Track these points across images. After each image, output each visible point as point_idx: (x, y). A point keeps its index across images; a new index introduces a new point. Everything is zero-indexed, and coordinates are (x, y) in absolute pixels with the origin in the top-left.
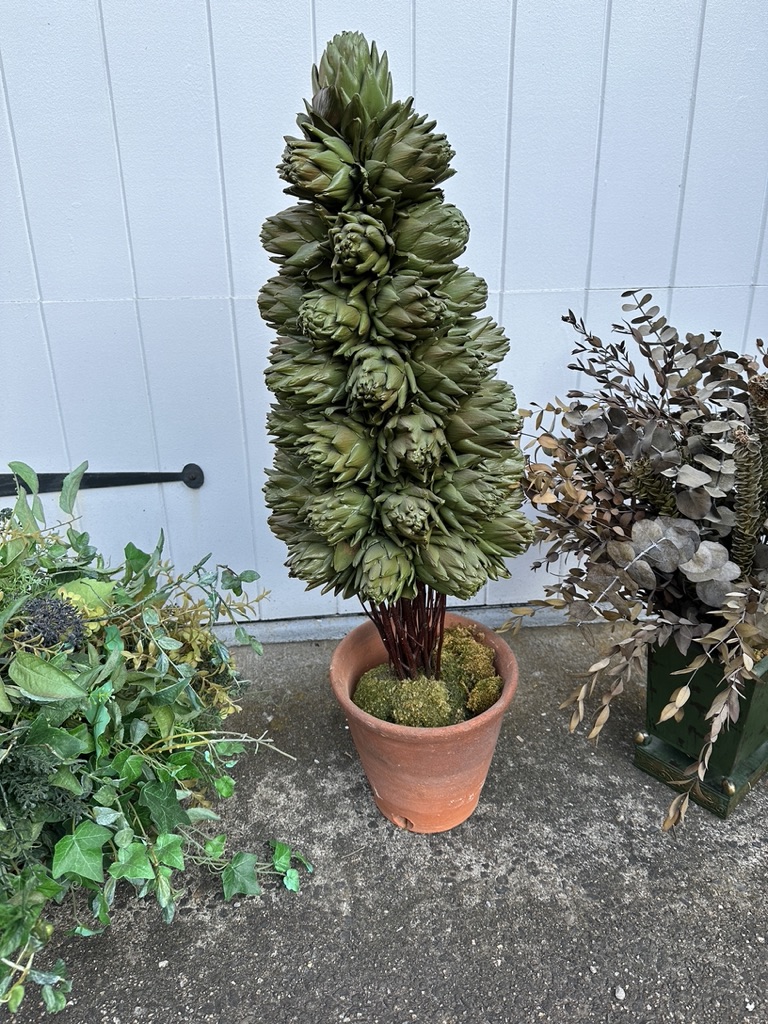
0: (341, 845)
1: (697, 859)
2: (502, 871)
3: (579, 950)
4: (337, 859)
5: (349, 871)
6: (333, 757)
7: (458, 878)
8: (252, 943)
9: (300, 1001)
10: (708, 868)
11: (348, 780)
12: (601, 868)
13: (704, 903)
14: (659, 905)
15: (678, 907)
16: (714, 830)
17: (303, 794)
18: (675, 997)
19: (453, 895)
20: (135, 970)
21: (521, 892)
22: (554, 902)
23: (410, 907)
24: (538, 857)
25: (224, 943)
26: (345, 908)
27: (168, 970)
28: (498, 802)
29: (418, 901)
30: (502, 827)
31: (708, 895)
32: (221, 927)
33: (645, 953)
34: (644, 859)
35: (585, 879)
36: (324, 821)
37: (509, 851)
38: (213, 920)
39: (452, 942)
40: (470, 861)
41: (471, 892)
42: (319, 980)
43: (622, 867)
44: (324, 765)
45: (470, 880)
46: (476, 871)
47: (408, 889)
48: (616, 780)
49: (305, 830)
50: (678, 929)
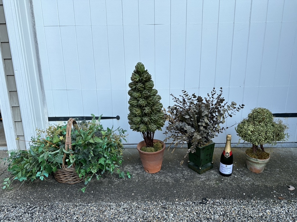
0: (137, 174)
1: (193, 178)
2: (162, 178)
3: (171, 187)
4: (137, 176)
5: (138, 177)
6: (138, 163)
7: (155, 178)
8: (123, 184)
9: (129, 190)
10: (195, 180)
11: (140, 166)
12: (178, 179)
13: (192, 183)
14: (185, 183)
15: (188, 184)
16: (198, 176)
17: (133, 168)
18: (183, 193)
19: (154, 180)
20: (106, 185)
21: (164, 181)
22: (169, 182)
23: (147, 181)
24: (168, 177)
25: (119, 183)
26: (137, 181)
27: (111, 186)
28: (164, 171)
29: (148, 181)
30: (163, 173)
31: (193, 182)
32: (118, 182)
33: (181, 188)
34: (185, 178)
35: (174, 180)
36: (135, 171)
37: (164, 176)
38: (117, 181)
39: (152, 185)
40: (157, 177)
41: (156, 180)
42: (132, 188)
43: (181, 179)
44: (136, 165)
45: (157, 179)
46: (158, 178)
47: (147, 179)
48: (184, 169)
49: (132, 172)
50: (187, 186)
